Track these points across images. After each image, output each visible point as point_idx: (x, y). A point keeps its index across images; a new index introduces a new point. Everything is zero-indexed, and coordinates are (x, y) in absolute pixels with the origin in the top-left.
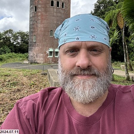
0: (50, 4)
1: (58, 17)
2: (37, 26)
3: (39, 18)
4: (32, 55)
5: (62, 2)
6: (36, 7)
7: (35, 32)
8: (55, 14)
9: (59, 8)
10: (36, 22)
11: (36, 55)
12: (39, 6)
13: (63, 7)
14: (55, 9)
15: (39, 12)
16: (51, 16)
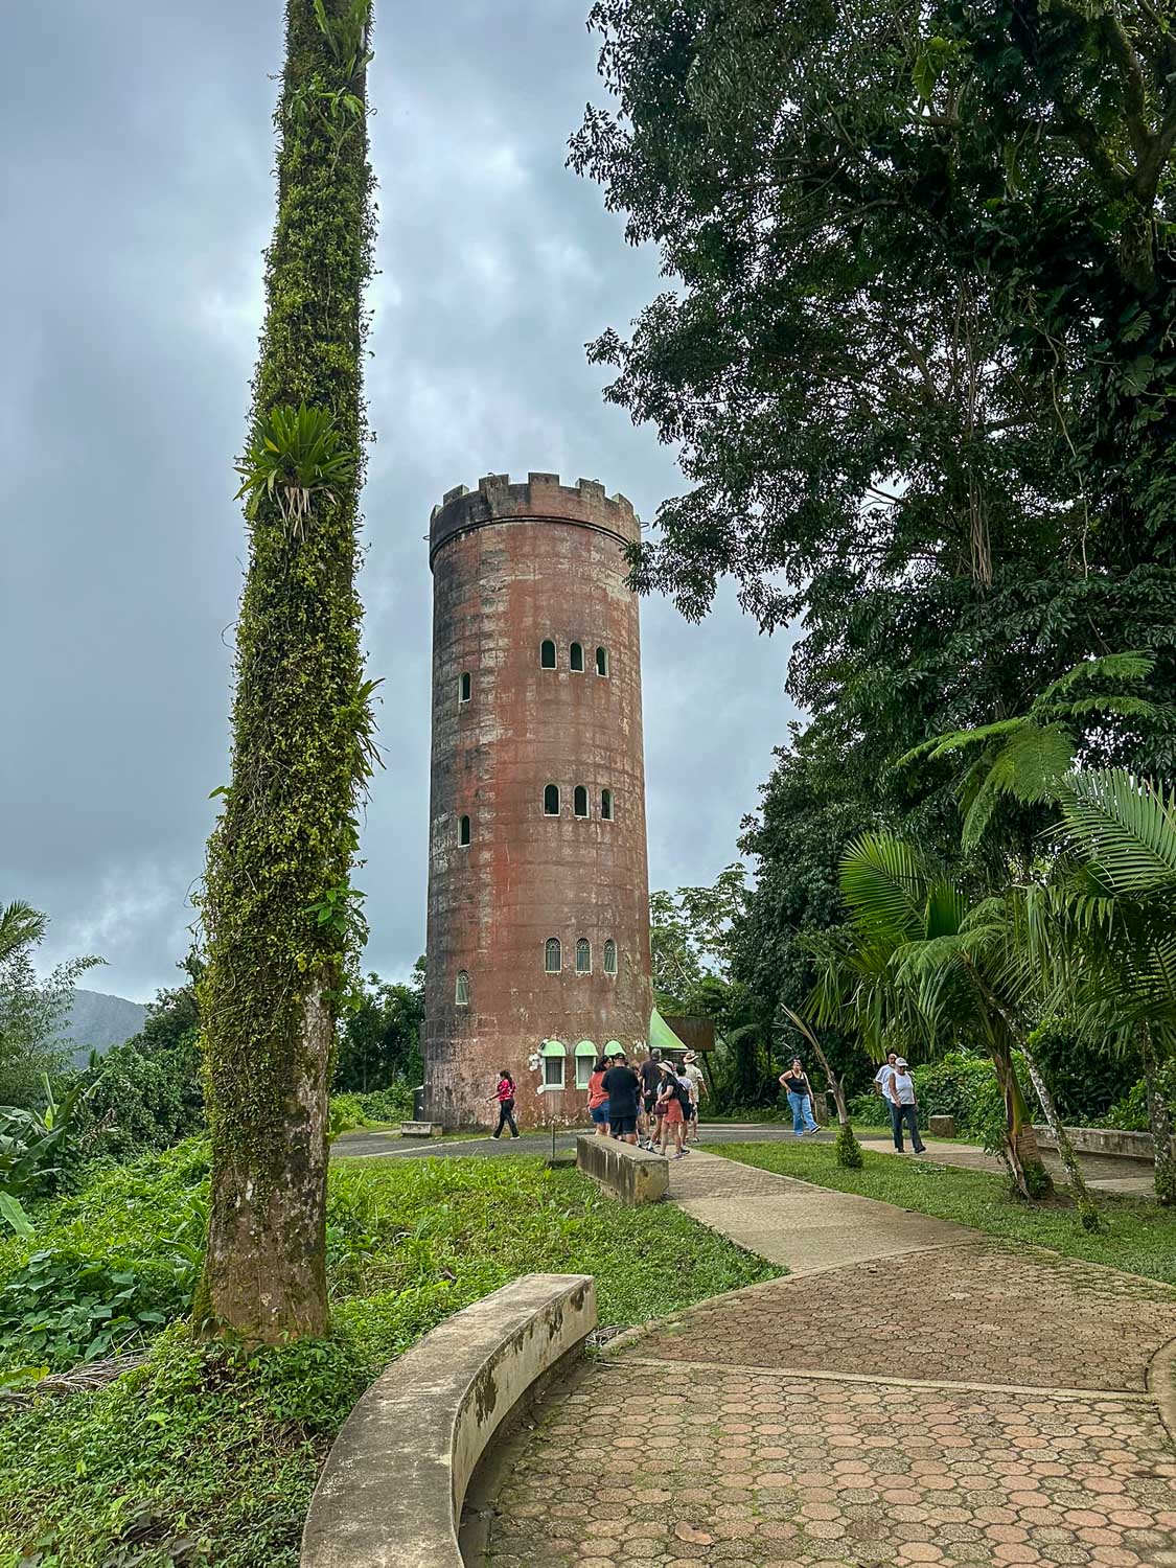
0: (542, 806)
1: (582, 864)
2: (474, 921)
3: (486, 877)
4: (447, 1082)
5: (600, 789)
6: (465, 821)
7: (463, 951)
8: (567, 851)
9: (588, 823)
10: (471, 897)
11: (470, 1081)
12: (486, 816)
13: (606, 814)
14: (568, 829)
15: (483, 846)
16: (546, 862)
